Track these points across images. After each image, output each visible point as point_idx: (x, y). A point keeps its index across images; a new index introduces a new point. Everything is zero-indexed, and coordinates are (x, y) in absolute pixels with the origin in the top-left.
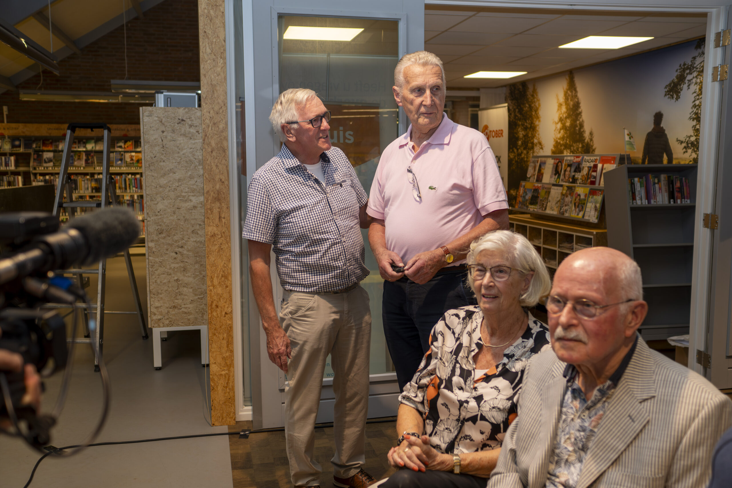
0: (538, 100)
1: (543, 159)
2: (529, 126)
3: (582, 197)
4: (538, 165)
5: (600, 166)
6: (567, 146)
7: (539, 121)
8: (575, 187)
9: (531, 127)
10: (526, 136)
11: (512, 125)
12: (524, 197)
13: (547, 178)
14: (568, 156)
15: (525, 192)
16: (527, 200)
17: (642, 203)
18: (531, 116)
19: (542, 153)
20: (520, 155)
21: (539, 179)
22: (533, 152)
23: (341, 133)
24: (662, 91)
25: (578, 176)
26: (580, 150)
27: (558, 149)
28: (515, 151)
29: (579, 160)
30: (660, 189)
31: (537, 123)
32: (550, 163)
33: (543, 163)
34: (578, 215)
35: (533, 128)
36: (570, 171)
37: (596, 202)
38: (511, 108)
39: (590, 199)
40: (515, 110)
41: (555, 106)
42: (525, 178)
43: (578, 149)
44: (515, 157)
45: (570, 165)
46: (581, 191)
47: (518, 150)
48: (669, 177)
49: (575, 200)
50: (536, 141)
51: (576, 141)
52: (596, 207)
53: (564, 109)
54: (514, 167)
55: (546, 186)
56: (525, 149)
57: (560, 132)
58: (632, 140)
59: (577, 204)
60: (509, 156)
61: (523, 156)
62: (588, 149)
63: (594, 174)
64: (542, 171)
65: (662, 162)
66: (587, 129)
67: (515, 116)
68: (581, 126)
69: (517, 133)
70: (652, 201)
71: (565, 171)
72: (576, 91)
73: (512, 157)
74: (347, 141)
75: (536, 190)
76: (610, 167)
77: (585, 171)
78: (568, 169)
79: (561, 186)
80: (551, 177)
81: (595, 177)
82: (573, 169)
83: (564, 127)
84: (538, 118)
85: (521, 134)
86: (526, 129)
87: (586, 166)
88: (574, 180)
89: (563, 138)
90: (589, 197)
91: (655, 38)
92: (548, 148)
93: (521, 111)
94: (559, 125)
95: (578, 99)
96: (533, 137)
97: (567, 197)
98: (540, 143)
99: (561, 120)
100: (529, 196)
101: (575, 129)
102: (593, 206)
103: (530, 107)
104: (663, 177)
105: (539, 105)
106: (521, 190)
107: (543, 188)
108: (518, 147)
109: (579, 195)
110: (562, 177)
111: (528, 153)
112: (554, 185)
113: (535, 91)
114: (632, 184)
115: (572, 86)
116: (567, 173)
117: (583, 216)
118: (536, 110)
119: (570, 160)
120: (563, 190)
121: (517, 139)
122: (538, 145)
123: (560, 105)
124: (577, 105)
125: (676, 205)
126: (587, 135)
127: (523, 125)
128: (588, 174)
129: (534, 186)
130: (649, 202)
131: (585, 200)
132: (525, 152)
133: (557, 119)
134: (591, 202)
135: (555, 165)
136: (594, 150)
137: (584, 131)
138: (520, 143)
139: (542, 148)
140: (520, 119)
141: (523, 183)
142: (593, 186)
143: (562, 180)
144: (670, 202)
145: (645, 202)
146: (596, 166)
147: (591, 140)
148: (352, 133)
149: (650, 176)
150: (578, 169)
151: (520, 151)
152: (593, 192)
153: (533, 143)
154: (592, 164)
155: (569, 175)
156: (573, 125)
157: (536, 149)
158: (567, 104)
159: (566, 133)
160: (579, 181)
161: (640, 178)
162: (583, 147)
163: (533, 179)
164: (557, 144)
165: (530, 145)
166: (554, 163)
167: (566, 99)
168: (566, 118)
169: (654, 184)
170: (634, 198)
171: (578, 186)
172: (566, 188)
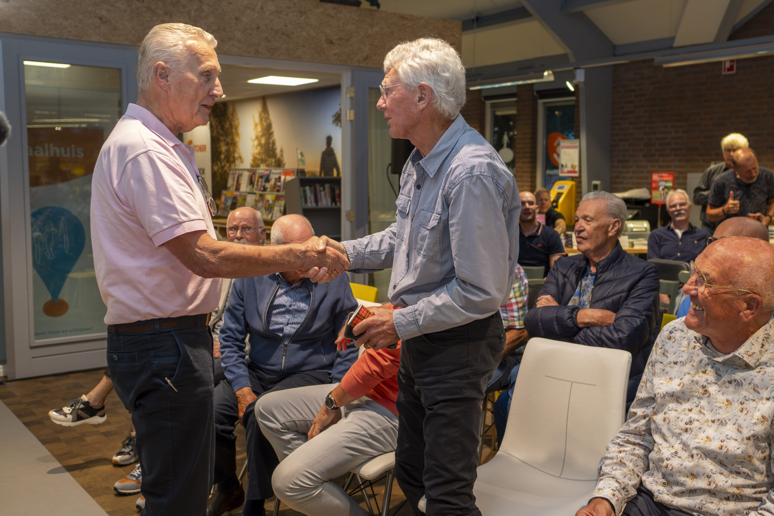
0: (238, 119)
1: (240, 172)
2: (230, 142)
3: (271, 202)
4: (236, 176)
5: (283, 178)
6: (263, 161)
7: (239, 138)
8: (265, 194)
9: (232, 143)
10: (228, 151)
11: (215, 140)
12: (225, 204)
13: (244, 187)
14: (262, 169)
15: (226, 200)
16: (228, 207)
17: (312, 205)
18: (232, 133)
19: (242, 166)
20: (223, 167)
21: (237, 189)
22: (235, 166)
23: (73, 150)
24: (331, 119)
25: (268, 185)
26: (273, 164)
27: (256, 163)
28: (219, 163)
29: (268, 172)
30: (325, 195)
31: (237, 139)
32: (246, 176)
33: (240, 176)
34: (268, 216)
35: (233, 144)
36: (262, 182)
37: (280, 206)
38: (213, 124)
39: (276, 204)
40: (217, 127)
41: (252, 126)
42: (226, 188)
43: (271, 163)
44: (218, 169)
45: (261, 177)
46: (270, 197)
47: (221, 163)
48: (331, 187)
49: (266, 204)
50: (236, 155)
51: (270, 157)
52: (280, 210)
53: (259, 128)
54: (218, 179)
55: (243, 194)
56: (228, 162)
57: (256, 148)
58: (303, 158)
59: (267, 208)
60: (212, 168)
61: (226, 168)
62: (279, 164)
63: (279, 184)
64: (240, 182)
65: (332, 174)
66: (278, 146)
67: (218, 132)
68: (274, 143)
69: (220, 147)
70: (320, 205)
71: (258, 181)
72: (268, 115)
73: (216, 168)
74: (78, 156)
75: (235, 198)
76: (289, 178)
77: (272, 182)
78: (260, 180)
79: (255, 194)
80: (247, 187)
81: (280, 187)
82: (264, 180)
83: (260, 144)
84: (238, 135)
85: (224, 148)
86: (227, 144)
87: (273, 177)
88: (265, 189)
89: (259, 154)
90: (275, 202)
91: (320, 81)
92: (247, 163)
93: (222, 127)
94: (256, 143)
95: (270, 121)
96: (234, 151)
97: (259, 202)
98: (240, 158)
99: (257, 138)
100: (229, 203)
101: (269, 147)
102: (279, 209)
103: (231, 126)
104: (327, 186)
105: (239, 123)
106: (223, 198)
107: (241, 196)
108: (221, 161)
109: (268, 201)
110: (255, 186)
111: (230, 166)
112: (249, 193)
113: (234, 110)
114: (305, 191)
115: (265, 110)
116: (259, 183)
117: (272, 217)
118: (236, 128)
119: (261, 173)
120: (256, 197)
121: (220, 153)
122: (239, 159)
123: (256, 125)
124: (269, 126)
125: (336, 207)
126: (278, 152)
127: (225, 140)
128: (275, 184)
129: (233, 194)
130: (317, 205)
131: (272, 204)
132: (227, 165)
133: (254, 137)
134: (277, 206)
135: (250, 177)
136: (284, 165)
137: (276, 149)
138: (223, 156)
139: (242, 162)
140: (222, 135)
141: (224, 192)
142: (278, 193)
143: (256, 189)
144: (332, 205)
145: (314, 205)
146: (280, 178)
147: (282, 156)
148: (82, 150)
149: (318, 186)
150: (267, 180)
151: (223, 164)
152: (278, 198)
153: (234, 157)
154: (277, 176)
155: (261, 185)
156: (267, 143)
157: (238, 162)
158: (262, 125)
159: (262, 149)
160: (269, 190)
161: (310, 186)
162: (275, 162)
163: (233, 189)
164: (255, 159)
165: (232, 159)
166: (249, 176)
167: (261, 120)
168: (262, 136)
169: (320, 191)
170: (306, 202)
171: (268, 194)
172: (258, 196)
